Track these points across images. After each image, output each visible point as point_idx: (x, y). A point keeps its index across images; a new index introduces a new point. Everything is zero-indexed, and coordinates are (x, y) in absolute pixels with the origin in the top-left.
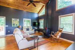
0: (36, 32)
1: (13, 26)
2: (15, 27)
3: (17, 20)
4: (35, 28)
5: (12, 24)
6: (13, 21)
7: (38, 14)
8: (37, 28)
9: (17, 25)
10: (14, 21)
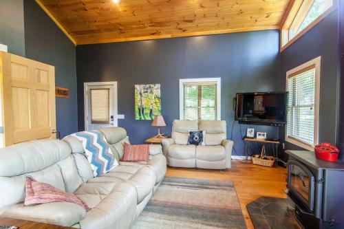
0: (256, 160)
1: (138, 118)
2: (145, 120)
3: (151, 92)
4: (250, 132)
5: (137, 110)
6: (138, 98)
7: (279, 31)
8: (261, 138)
9: (151, 111)
10: (141, 94)
